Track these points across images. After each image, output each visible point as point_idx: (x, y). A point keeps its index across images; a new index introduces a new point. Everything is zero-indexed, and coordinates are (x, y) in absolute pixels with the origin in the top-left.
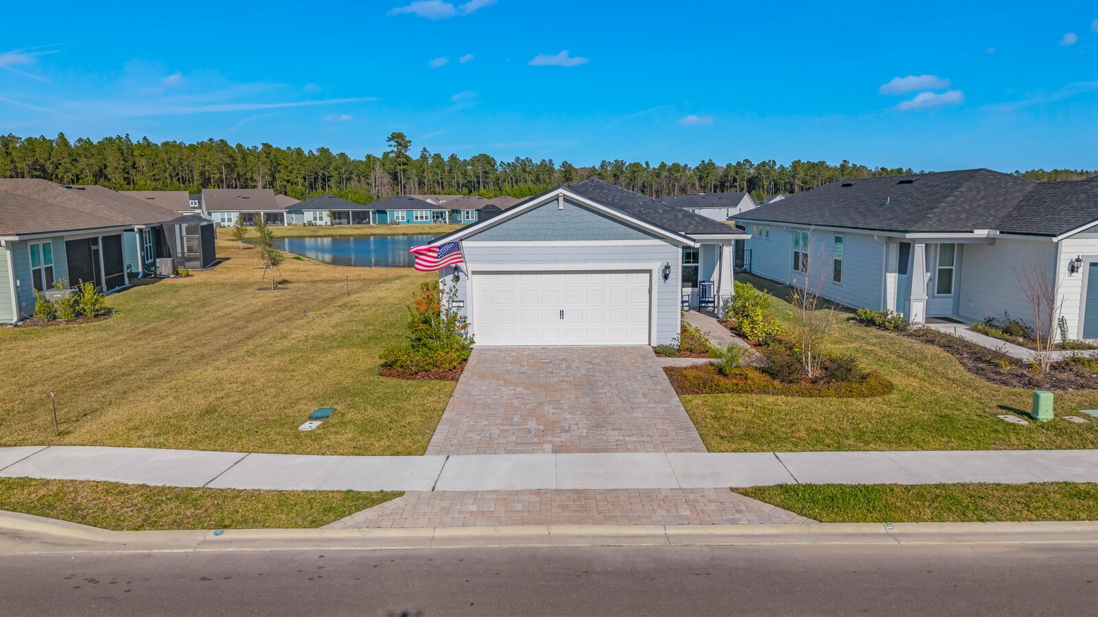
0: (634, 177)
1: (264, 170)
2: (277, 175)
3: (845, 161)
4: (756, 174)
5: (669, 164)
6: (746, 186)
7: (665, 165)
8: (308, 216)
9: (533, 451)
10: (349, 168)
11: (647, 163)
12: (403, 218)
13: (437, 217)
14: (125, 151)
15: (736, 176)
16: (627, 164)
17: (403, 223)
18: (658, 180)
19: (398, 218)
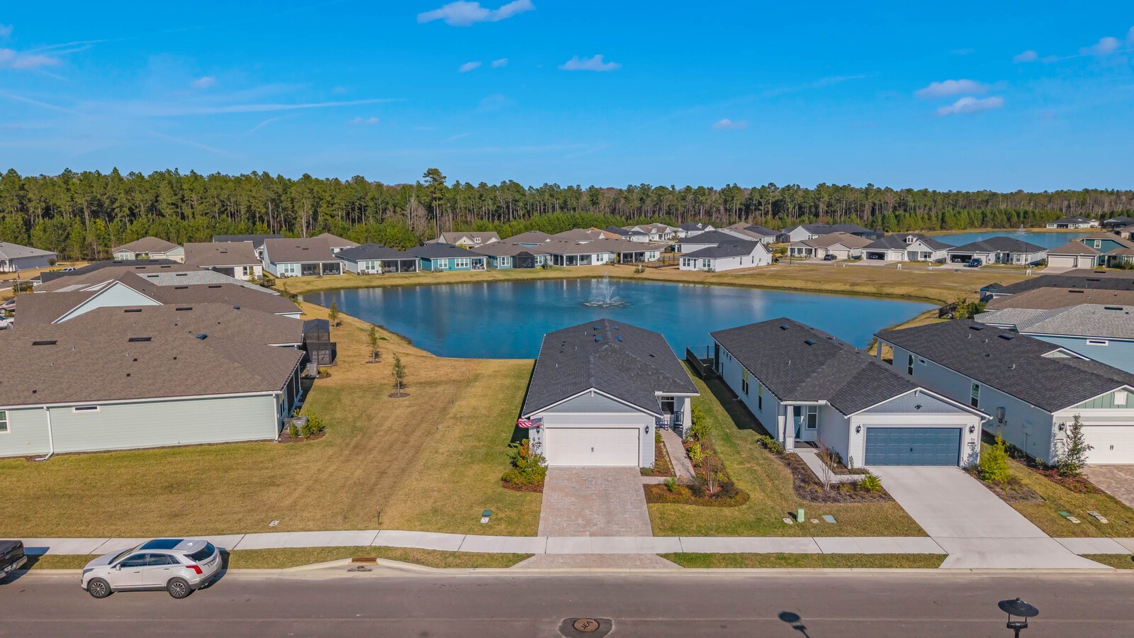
0: (660, 200)
1: (308, 204)
2: (319, 210)
3: (870, 184)
4: (781, 198)
5: (695, 187)
6: (770, 209)
7: (691, 188)
8: (362, 265)
9: (581, 536)
10: (385, 199)
11: (673, 187)
12: (445, 265)
13: (476, 263)
14: (175, 185)
15: (761, 200)
16: (653, 188)
17: (446, 270)
18: (684, 203)
19: (441, 265)
